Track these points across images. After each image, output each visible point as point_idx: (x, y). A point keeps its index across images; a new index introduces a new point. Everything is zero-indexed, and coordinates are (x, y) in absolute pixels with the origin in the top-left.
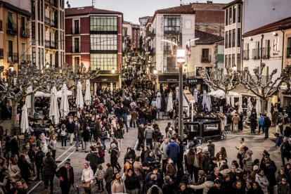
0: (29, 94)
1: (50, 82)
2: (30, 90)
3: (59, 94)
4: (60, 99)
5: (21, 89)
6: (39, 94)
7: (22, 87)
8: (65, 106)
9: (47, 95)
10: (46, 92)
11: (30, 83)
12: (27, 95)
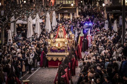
0: (12, 22)
1: (27, 13)
2: (13, 19)
3: (34, 21)
4: (34, 25)
5: (7, 18)
6: (19, 22)
7: (8, 17)
9: (25, 22)
10: (24, 20)
11: (13, 14)
12: (11, 23)
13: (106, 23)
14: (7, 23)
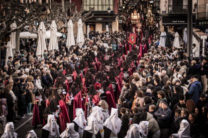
0: (14, 31)
2: (14, 26)
5: (5, 26)
7: (6, 23)
8: (54, 46)
10: (32, 32)
11: (14, 17)
12: (12, 32)
13: (163, 37)
14: (5, 32)
